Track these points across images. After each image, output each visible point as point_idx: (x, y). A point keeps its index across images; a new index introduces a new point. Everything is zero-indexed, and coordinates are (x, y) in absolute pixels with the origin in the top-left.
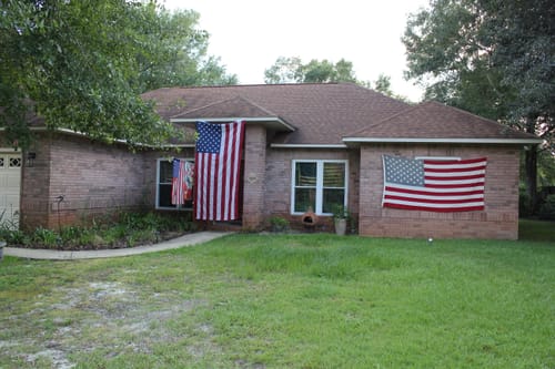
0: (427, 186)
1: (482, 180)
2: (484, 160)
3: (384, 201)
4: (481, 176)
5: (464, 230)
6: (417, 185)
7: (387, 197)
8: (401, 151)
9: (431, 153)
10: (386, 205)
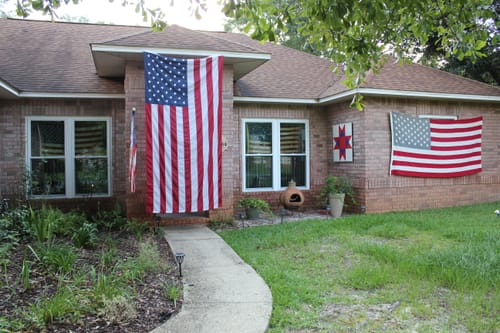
0: (434, 148)
1: (479, 141)
2: (480, 119)
3: (393, 168)
4: (478, 136)
5: (463, 196)
6: (424, 148)
7: (395, 163)
8: (406, 108)
9: (434, 111)
10: (395, 173)
